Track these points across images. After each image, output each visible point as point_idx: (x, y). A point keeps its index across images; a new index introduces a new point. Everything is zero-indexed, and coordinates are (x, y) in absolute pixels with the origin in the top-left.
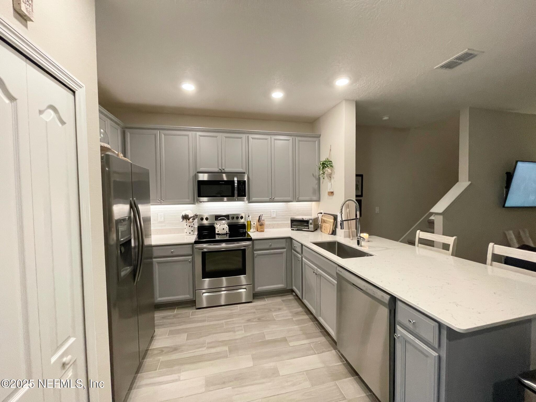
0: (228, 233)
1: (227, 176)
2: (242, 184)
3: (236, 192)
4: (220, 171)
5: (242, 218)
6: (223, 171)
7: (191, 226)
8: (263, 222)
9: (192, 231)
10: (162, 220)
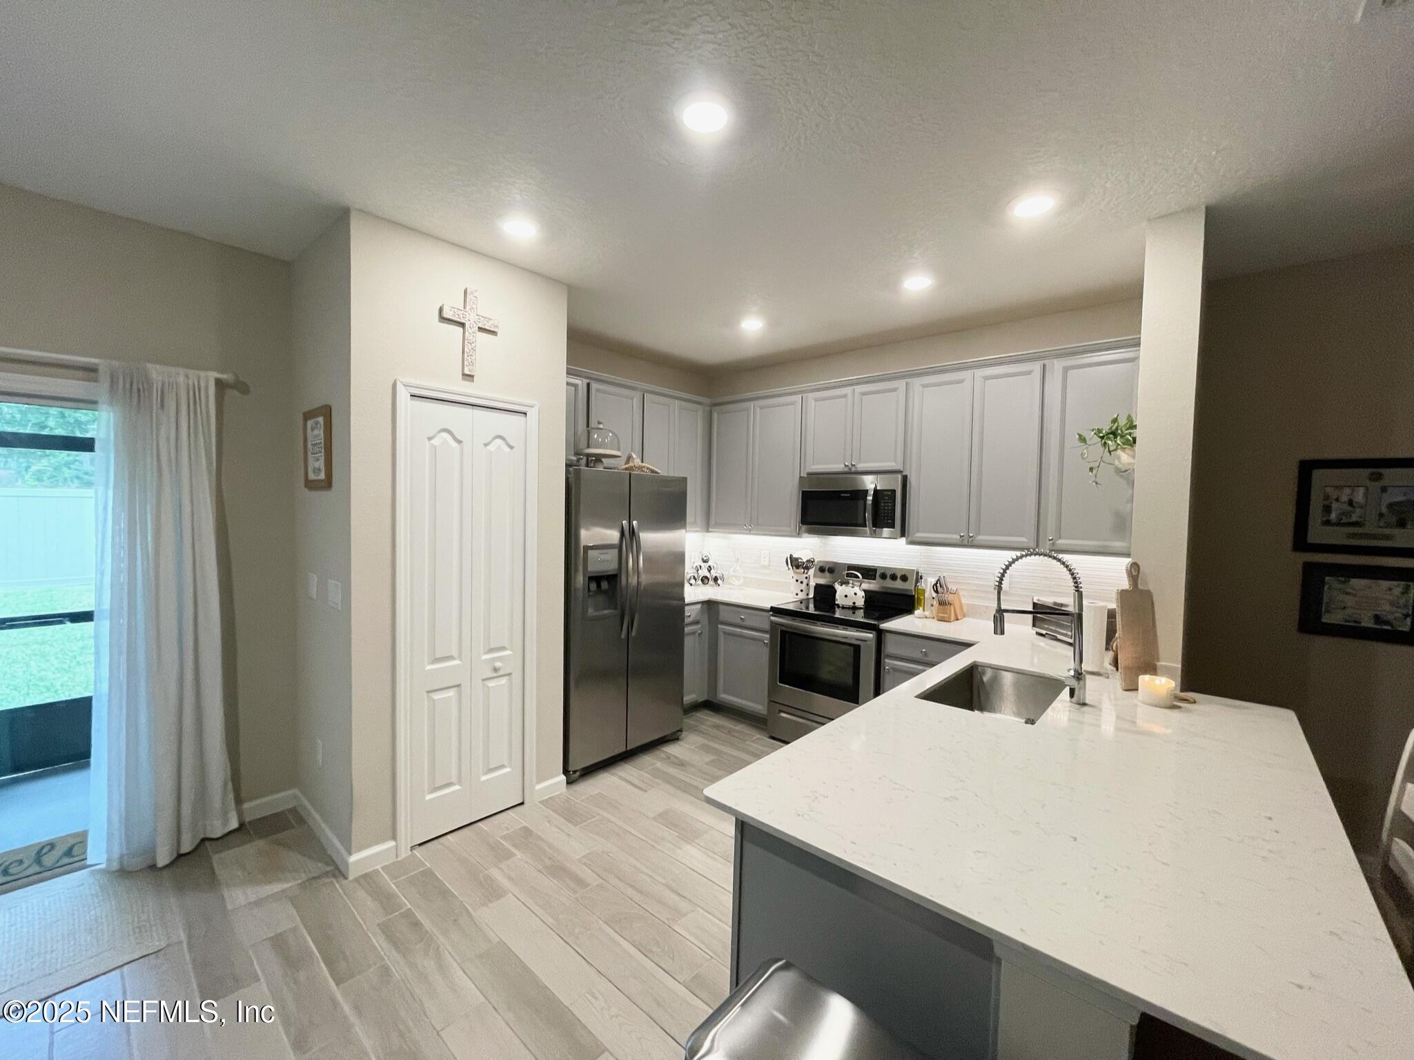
0: (862, 608)
2: (887, 498)
3: (869, 516)
4: (846, 469)
5: (904, 578)
6: (853, 469)
7: (799, 581)
8: (950, 598)
9: (802, 591)
10: (766, 563)
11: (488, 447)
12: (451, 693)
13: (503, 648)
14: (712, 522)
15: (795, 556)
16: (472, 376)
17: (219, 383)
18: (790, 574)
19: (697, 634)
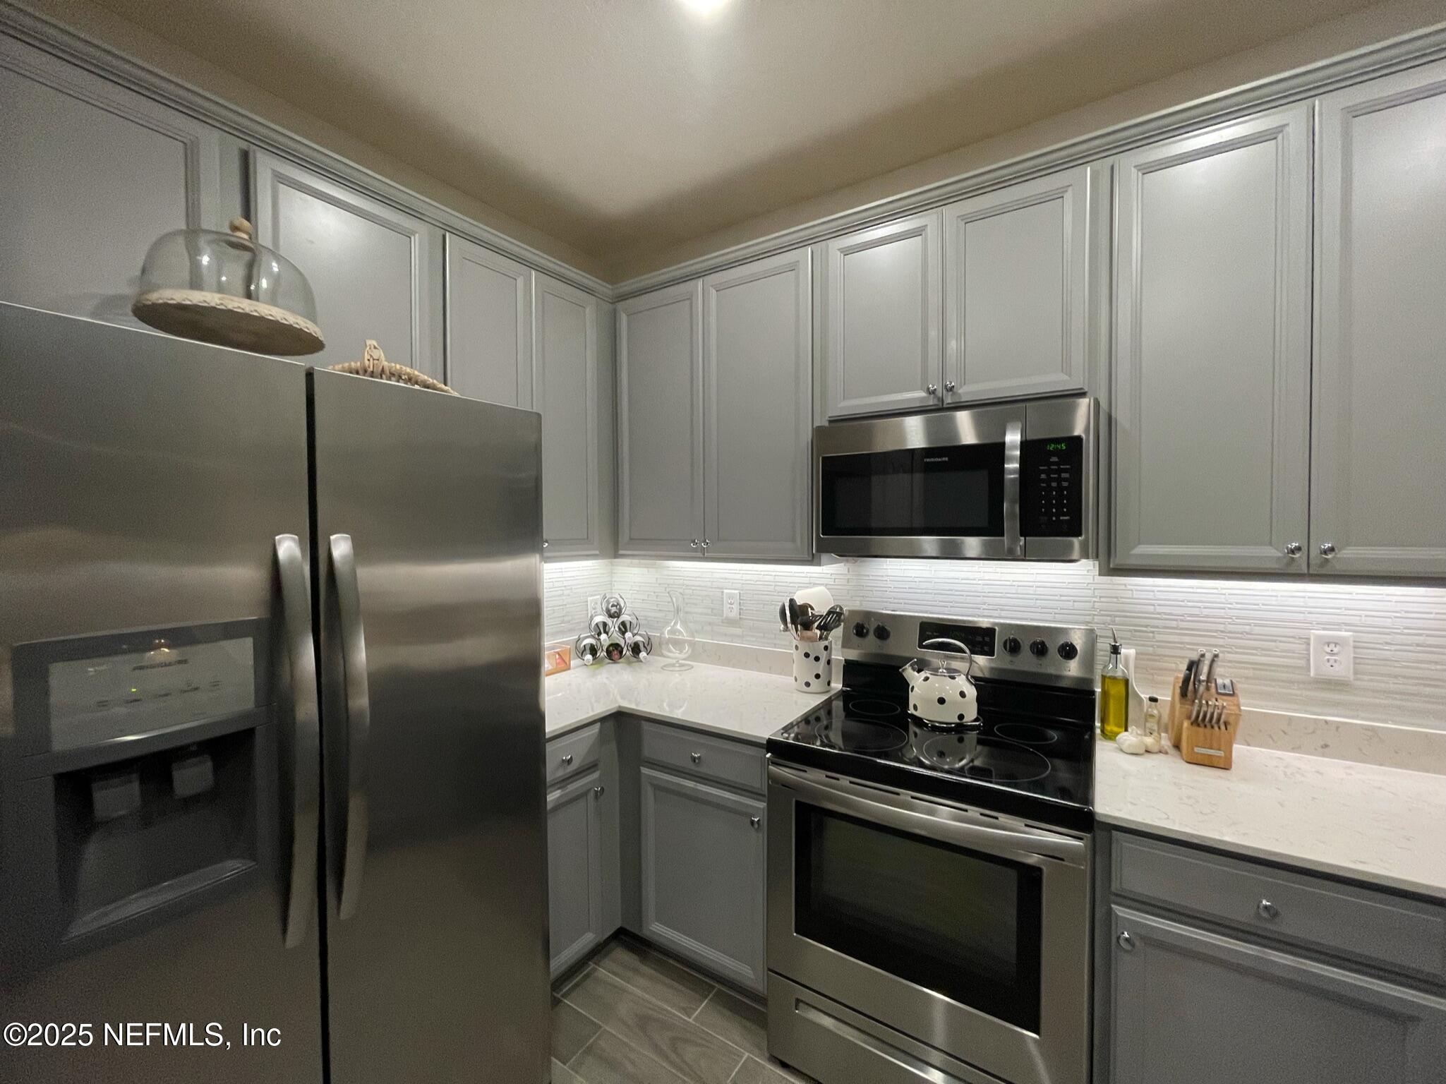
0: (972, 728)
1: (979, 424)
2: (1054, 459)
3: (1010, 508)
4: (931, 402)
5: (1068, 651)
6: (949, 400)
7: (812, 657)
8: (1215, 703)
9: (818, 676)
10: (734, 614)
14: (624, 537)
15: (799, 602)
18: (789, 642)
19: (592, 794)
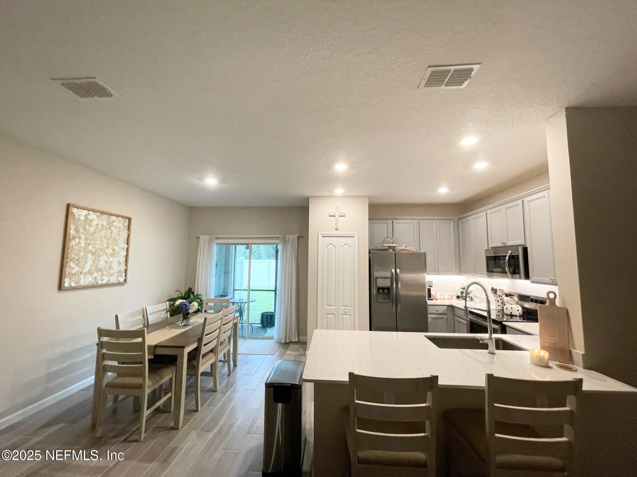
2: (516, 259)
4: (503, 245)
11: (343, 247)
12: (332, 316)
13: (348, 306)
16: (338, 229)
17: (298, 237)
